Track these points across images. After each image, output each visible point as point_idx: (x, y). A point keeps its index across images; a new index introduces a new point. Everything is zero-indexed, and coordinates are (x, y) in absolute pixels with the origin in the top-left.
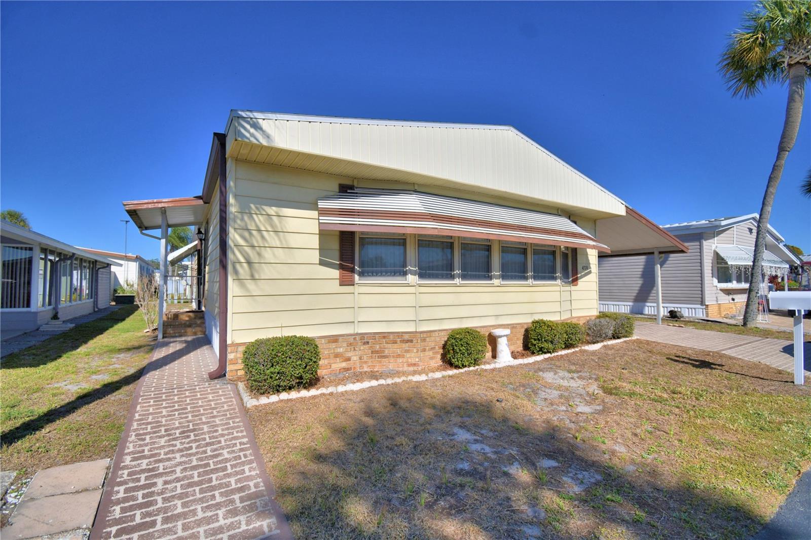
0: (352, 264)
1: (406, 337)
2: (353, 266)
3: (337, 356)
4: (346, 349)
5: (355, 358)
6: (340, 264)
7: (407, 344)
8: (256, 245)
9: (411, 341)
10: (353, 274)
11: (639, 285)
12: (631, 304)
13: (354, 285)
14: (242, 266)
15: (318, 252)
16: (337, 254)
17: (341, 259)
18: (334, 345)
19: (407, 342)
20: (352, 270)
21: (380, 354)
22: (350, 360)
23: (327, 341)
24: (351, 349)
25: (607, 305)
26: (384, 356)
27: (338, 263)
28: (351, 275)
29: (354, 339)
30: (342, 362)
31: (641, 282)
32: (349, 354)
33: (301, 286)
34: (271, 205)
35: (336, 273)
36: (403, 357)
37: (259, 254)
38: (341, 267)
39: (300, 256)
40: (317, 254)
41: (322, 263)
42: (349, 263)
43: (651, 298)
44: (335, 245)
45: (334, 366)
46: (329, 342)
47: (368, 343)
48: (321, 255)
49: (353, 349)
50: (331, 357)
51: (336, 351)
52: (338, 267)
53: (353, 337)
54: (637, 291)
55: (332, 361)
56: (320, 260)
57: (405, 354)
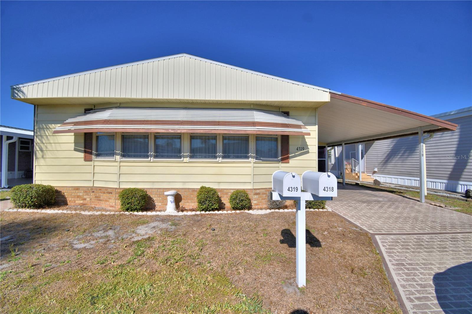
0: (91, 150)
1: (109, 190)
2: (91, 151)
3: (78, 197)
4: (83, 194)
5: (88, 199)
6: (84, 150)
7: (110, 194)
8: (44, 142)
9: (111, 193)
10: (91, 155)
11: (453, 164)
12: (445, 181)
13: (92, 161)
14: (38, 152)
15: (74, 144)
16: (83, 145)
17: (85, 148)
18: (77, 191)
19: (109, 194)
20: (91, 153)
21: (98, 198)
22: (86, 200)
23: (73, 189)
24: (86, 194)
25: (435, 182)
26: (100, 200)
27: (83, 149)
28: (90, 156)
29: (88, 189)
30: (81, 200)
31: (454, 161)
32: (85, 197)
33: (64, 162)
34: (51, 124)
35: (82, 155)
36: (107, 201)
37: (46, 147)
38: (85, 152)
39: (64, 147)
40: (73, 145)
41: (75, 150)
42: (89, 150)
43: (463, 176)
44: (82, 140)
45: (77, 202)
46: (74, 190)
47: (94, 192)
48: (75, 146)
49: (87, 195)
50: (76, 197)
51: (78, 195)
52: (83, 151)
53: (87, 188)
54: (450, 170)
55: (75, 199)
56: (75, 148)
57: (109, 200)
